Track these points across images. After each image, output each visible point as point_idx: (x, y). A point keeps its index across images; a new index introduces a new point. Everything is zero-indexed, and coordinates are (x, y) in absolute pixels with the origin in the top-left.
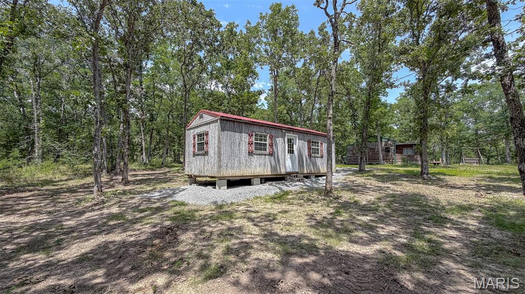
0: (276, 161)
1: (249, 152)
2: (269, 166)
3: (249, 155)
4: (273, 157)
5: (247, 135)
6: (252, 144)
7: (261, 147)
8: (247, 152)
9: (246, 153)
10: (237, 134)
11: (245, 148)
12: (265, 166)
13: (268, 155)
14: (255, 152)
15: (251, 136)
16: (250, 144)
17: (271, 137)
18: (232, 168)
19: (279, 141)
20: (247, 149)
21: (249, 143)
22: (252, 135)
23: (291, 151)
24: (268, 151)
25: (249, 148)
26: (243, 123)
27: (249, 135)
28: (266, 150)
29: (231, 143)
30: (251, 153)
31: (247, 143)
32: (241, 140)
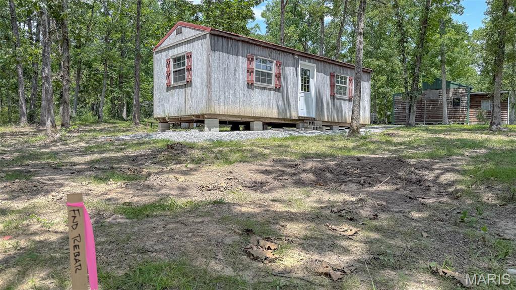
0: (285, 100)
1: (248, 83)
2: (275, 106)
3: (248, 88)
4: (280, 94)
5: (245, 59)
6: (252, 72)
7: (264, 77)
8: (246, 83)
9: (244, 85)
10: (232, 57)
11: (242, 77)
12: (269, 104)
13: (274, 90)
14: (255, 83)
15: (250, 60)
16: (250, 72)
17: (278, 65)
18: (226, 104)
19: (290, 71)
20: (246, 79)
21: (248, 71)
22: (252, 59)
23: (306, 87)
24: (273, 85)
25: (248, 78)
26: (239, 41)
27: (248, 59)
28: (271, 83)
29: (225, 68)
30: (250, 85)
31: (246, 71)
32: (238, 65)
